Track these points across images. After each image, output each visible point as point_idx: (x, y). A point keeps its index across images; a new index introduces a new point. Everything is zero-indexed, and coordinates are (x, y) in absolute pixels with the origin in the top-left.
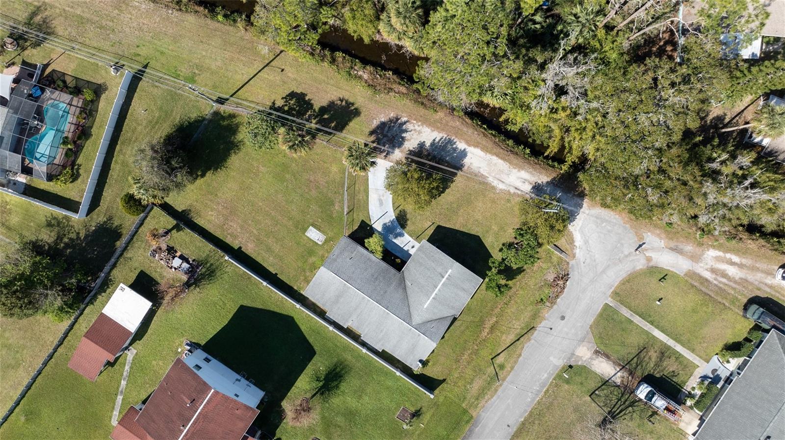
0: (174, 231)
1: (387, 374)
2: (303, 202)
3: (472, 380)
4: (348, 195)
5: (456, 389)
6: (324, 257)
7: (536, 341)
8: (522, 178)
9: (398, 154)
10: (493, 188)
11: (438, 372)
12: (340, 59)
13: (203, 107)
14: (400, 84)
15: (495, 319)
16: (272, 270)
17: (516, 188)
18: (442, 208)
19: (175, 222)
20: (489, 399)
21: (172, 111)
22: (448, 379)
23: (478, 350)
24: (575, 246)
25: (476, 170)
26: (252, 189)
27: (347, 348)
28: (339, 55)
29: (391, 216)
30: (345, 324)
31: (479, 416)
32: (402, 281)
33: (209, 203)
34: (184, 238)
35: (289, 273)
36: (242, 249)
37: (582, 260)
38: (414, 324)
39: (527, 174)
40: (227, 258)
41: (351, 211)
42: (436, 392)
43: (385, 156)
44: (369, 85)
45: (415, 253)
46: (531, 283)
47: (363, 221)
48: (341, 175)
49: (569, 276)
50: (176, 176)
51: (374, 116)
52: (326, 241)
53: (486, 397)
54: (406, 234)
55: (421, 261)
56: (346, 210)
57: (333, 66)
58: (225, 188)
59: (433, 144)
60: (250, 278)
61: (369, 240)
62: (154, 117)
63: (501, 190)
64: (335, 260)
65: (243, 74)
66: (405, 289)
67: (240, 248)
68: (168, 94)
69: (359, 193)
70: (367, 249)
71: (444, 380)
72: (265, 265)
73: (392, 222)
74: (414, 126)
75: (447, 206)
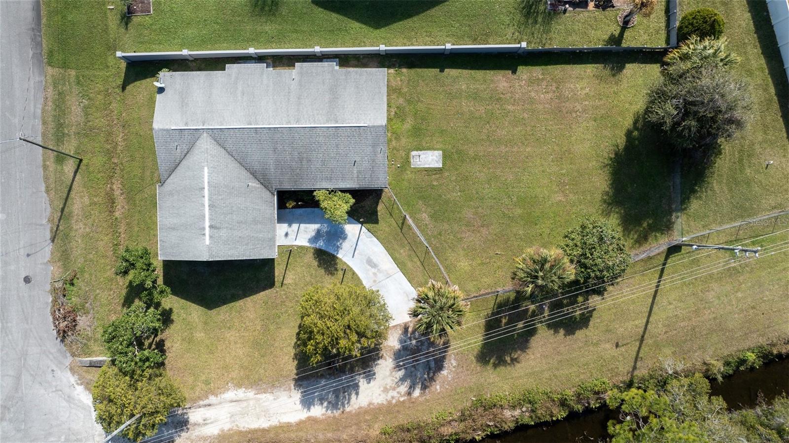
0: (617, 33)
1: (203, 43)
2: (474, 192)
3: (87, 114)
4: (421, 243)
5: (100, 87)
6: (396, 138)
7: (41, 225)
8: (212, 423)
9: (393, 342)
10: (239, 385)
11: (139, 93)
12: (555, 411)
13: (692, 223)
14: (456, 434)
15: (117, 214)
16: (452, 73)
17: (209, 405)
18: (286, 312)
19: (624, 45)
20: (45, 104)
21: (730, 190)
22: (121, 94)
23: (110, 158)
24: (81, 384)
25: (277, 393)
26: (553, 161)
27: (280, 38)
28: (560, 414)
29: (344, 255)
30: (301, 68)
31: (43, 72)
32: (265, 183)
33: (597, 103)
34: (599, 33)
35: (427, 85)
36: (510, 72)
37: (58, 373)
38: (205, 135)
39: (209, 434)
40: (524, 45)
41: (403, 224)
42: (123, 65)
43: (408, 328)
44: (495, 406)
45: (274, 230)
46: (104, 296)
47: (376, 221)
48: (448, 262)
49: (59, 339)
50: (677, 108)
51: (460, 370)
52: (407, 161)
53: (50, 104)
54: (308, 244)
55: (259, 226)
56: (410, 221)
57: (559, 396)
58: (589, 137)
59: (356, 387)
60: (475, 41)
61: (349, 205)
62: (750, 167)
63: (228, 390)
64: (374, 146)
65: (670, 304)
66: (254, 174)
67: (514, 72)
68: (752, 209)
69: (410, 256)
70: (344, 191)
71: (124, 88)
72: (465, 72)
73: (338, 248)
74: (398, 393)
75: (281, 319)
